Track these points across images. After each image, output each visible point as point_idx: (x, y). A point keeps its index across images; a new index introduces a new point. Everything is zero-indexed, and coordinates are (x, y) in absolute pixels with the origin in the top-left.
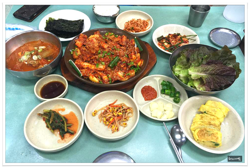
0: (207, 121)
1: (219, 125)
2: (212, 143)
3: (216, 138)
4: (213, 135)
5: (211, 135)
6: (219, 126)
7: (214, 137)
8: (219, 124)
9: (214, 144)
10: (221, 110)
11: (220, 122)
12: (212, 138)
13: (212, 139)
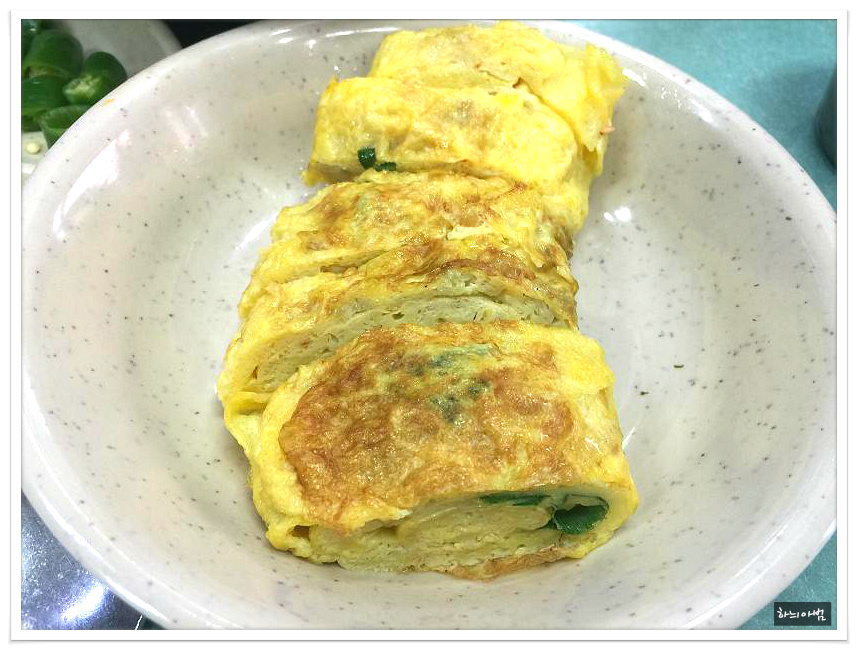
0: (392, 243)
1: (548, 252)
2: (508, 505)
3: (546, 427)
4: (499, 391)
5: (468, 403)
6: (550, 267)
7: (509, 428)
8: (546, 239)
9: (538, 516)
10: (533, 99)
11: (547, 217)
12: (495, 438)
13: (498, 453)
